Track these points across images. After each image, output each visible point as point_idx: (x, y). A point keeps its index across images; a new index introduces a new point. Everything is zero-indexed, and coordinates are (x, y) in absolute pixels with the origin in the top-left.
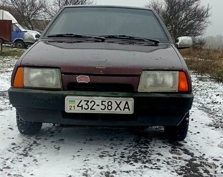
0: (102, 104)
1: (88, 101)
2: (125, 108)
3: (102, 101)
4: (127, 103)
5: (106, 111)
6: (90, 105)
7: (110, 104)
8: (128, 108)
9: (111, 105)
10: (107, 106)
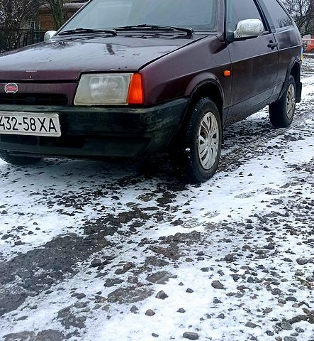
0: (24, 123)
1: (9, 118)
2: (50, 128)
3: (24, 118)
4: (51, 121)
5: (30, 133)
6: (12, 123)
7: (33, 122)
8: (54, 128)
9: (34, 124)
10: (30, 124)
